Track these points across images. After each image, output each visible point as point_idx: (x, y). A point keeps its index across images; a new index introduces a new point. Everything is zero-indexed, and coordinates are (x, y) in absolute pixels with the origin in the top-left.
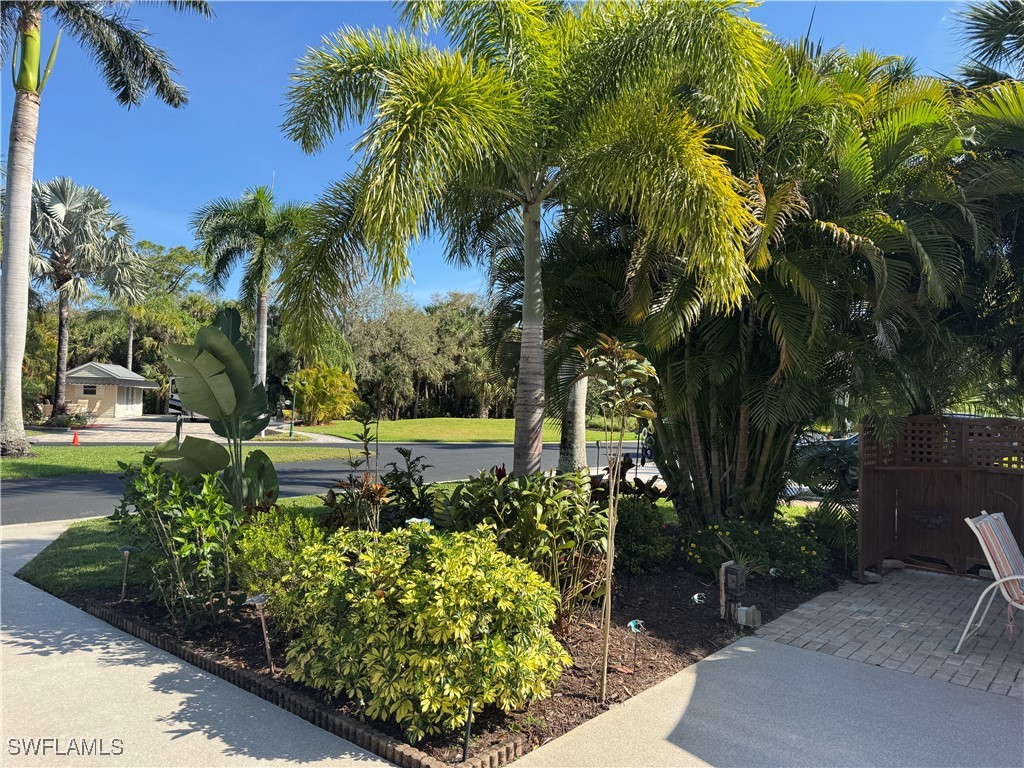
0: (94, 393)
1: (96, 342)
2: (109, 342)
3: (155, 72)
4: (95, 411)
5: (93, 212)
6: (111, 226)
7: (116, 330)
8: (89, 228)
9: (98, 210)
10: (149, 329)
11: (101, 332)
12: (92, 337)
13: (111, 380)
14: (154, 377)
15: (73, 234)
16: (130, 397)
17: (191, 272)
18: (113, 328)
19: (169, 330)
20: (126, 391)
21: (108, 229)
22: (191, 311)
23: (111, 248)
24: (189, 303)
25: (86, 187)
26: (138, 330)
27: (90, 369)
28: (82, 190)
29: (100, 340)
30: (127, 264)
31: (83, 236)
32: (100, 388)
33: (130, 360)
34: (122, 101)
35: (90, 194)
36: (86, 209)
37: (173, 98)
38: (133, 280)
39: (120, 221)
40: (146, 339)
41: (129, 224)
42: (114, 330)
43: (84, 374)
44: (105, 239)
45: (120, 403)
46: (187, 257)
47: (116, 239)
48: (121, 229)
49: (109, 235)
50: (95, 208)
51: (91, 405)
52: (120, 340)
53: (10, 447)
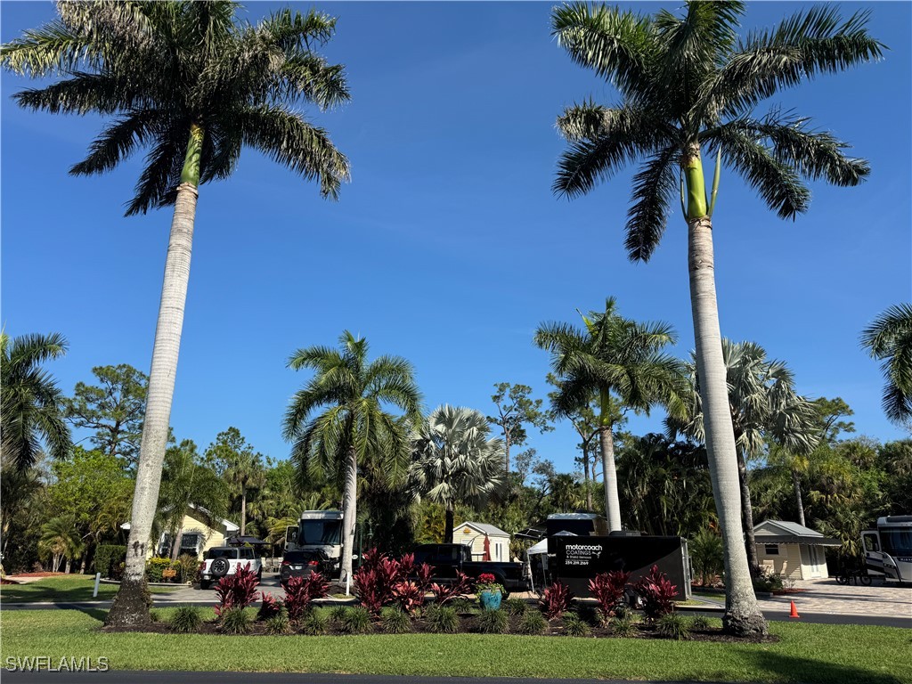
0: (776, 552)
1: (763, 500)
2: (775, 500)
3: (823, 158)
4: (783, 572)
5: (752, 364)
6: (770, 374)
7: (780, 487)
8: (751, 379)
9: (756, 361)
10: (813, 481)
11: (767, 490)
12: (759, 495)
13: (791, 538)
14: (830, 534)
15: (738, 388)
16: (813, 557)
17: (837, 422)
18: (776, 485)
19: (835, 481)
20: (809, 551)
21: (768, 378)
22: (851, 458)
23: (775, 395)
24: (848, 451)
25: (740, 343)
26: (803, 484)
27: (768, 527)
28: (737, 347)
29: (766, 498)
30: (795, 409)
31: (747, 389)
32: (782, 548)
33: (802, 516)
34: (785, 216)
35: (746, 347)
36: (745, 362)
37: (850, 176)
38: (803, 425)
39: (777, 367)
40: (812, 493)
41: (787, 368)
42: (779, 487)
43: (763, 532)
44: (766, 388)
45: (805, 564)
46: (829, 407)
47: (778, 386)
48: (781, 375)
49: (770, 384)
50: (754, 358)
51: (778, 566)
52: (785, 496)
53: (746, 625)
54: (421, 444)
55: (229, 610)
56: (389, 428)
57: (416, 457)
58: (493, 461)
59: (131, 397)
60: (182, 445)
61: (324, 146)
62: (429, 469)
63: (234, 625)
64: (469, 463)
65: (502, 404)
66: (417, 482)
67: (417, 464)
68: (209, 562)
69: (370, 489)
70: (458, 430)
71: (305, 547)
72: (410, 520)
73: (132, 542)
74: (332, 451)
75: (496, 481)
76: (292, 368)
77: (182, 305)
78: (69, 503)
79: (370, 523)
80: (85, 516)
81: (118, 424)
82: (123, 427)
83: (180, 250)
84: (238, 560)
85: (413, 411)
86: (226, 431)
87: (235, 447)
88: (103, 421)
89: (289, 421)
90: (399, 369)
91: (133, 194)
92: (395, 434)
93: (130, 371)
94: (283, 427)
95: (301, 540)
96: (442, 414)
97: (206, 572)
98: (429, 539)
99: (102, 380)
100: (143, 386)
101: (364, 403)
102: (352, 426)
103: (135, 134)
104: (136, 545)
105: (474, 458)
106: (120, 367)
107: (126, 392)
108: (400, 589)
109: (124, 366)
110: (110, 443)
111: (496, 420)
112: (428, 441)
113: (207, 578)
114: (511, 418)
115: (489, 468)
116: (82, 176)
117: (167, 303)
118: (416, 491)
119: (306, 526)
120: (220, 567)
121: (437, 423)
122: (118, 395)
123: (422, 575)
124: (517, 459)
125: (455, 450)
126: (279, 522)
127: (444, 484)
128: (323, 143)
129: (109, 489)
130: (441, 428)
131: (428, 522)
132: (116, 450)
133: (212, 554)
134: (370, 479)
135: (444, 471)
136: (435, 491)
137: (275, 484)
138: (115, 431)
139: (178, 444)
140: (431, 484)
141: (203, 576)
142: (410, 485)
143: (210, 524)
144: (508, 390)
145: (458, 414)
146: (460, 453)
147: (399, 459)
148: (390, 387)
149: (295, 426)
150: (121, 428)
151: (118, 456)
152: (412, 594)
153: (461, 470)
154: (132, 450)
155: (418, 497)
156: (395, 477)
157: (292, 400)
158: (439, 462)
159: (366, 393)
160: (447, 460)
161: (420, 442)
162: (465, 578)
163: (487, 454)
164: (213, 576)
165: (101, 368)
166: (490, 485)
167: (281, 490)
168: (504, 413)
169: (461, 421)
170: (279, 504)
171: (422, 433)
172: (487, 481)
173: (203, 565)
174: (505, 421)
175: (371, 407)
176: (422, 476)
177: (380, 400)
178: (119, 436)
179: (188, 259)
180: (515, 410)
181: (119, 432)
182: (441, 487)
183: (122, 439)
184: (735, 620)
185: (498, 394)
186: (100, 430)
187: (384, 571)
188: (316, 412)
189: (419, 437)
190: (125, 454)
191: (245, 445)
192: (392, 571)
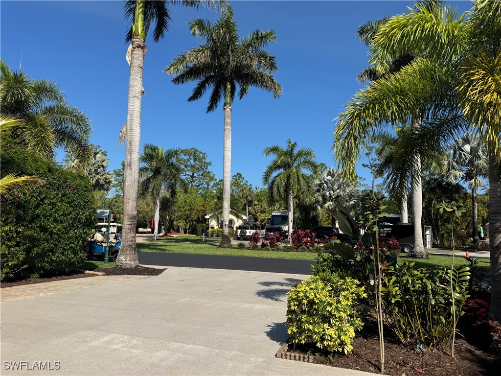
8: (481, 153)
15: (473, 157)
31: (478, 157)
53: (417, 254)
54: (320, 185)
55: (253, 244)
56: (305, 180)
57: (318, 191)
58: (353, 192)
59: (197, 162)
60: (219, 181)
61: (273, 82)
62: (323, 196)
63: (255, 248)
64: (342, 193)
65: (370, 157)
66: (318, 202)
67: (318, 194)
68: (239, 231)
69: (299, 203)
70: (337, 179)
71: (274, 226)
72: (318, 216)
73: (224, 224)
74: (282, 191)
75: (355, 201)
76: (265, 155)
77: (230, 150)
78: (181, 207)
79: (300, 217)
80: (188, 212)
81: (193, 174)
82: (195, 175)
83: (228, 130)
84: (250, 230)
85: (315, 172)
86: (236, 175)
87: (241, 182)
88: (187, 173)
89: (264, 178)
90: (308, 153)
91: (207, 105)
92: (308, 182)
93: (196, 151)
94: (262, 180)
95: (272, 223)
96: (330, 172)
97: (238, 234)
98: (328, 224)
99: (185, 155)
100: (201, 157)
101: (294, 170)
102: (290, 179)
103: (207, 84)
104: (225, 225)
105: (344, 191)
106: (191, 149)
107: (195, 160)
108: (305, 240)
109: (193, 148)
110: (191, 182)
111: (368, 165)
112: (323, 184)
113: (239, 236)
114: (376, 164)
115: (351, 195)
116: (192, 102)
117: (226, 149)
118: (318, 205)
119: (273, 218)
120: (243, 232)
121: (327, 176)
122: (192, 161)
123: (312, 236)
124: (377, 186)
125: (336, 187)
126: (262, 215)
127: (330, 202)
128: (272, 81)
129: (195, 202)
130: (329, 178)
131: (328, 216)
132: (194, 184)
133: (240, 228)
134: (299, 199)
135: (330, 196)
136: (326, 205)
137: (259, 199)
138: (192, 177)
139: (217, 181)
140: (325, 201)
141: (237, 235)
142: (316, 202)
143: (237, 217)
144: (374, 149)
145: (336, 172)
146: (338, 189)
147: (310, 193)
148: (305, 162)
149: (267, 180)
150: (194, 176)
151: (195, 187)
152: (308, 242)
153: (338, 197)
154: (200, 185)
155: (319, 208)
156: (309, 200)
157: (265, 169)
158: (328, 193)
159: (295, 165)
160: (332, 192)
161: (319, 184)
162: (327, 237)
163: (351, 189)
164: (241, 236)
165: (184, 150)
166: (352, 202)
167: (262, 201)
168: (372, 162)
169: (338, 174)
170: (261, 207)
171: (320, 181)
172: (351, 200)
173: (237, 232)
174: (371, 166)
175: (297, 171)
176: (321, 199)
177: (301, 168)
178: (194, 179)
179: (230, 133)
180: (379, 160)
181: (194, 177)
182: (329, 204)
183: (196, 180)
184: (414, 253)
185: (368, 152)
186: (187, 176)
187: (299, 234)
188: (275, 174)
189: (319, 182)
190: (197, 186)
191: (244, 181)
192: (302, 234)
